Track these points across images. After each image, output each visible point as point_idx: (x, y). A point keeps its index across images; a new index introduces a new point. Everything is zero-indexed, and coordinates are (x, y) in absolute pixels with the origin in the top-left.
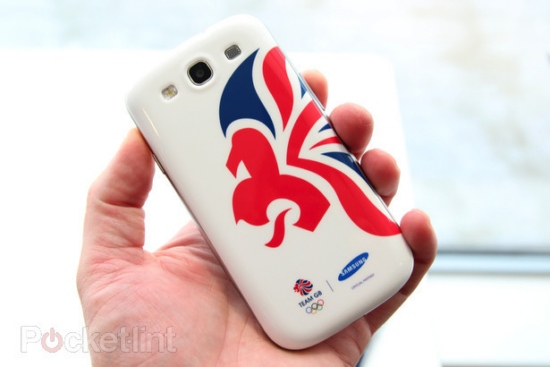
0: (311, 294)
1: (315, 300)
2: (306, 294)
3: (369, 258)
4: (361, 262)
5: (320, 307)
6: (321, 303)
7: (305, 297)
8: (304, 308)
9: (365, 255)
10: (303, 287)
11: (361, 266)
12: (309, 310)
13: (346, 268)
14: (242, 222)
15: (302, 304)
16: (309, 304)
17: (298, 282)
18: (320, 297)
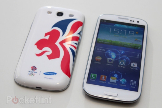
0: (34, 71)
1: (33, 73)
2: (33, 70)
3: (56, 75)
4: (53, 74)
5: (33, 75)
6: (34, 75)
7: (32, 71)
8: (29, 73)
9: (56, 74)
10: (34, 68)
11: (52, 75)
12: (29, 74)
13: (48, 73)
14: (36, 46)
15: (29, 71)
16: (31, 73)
17: (34, 66)
18: (35, 73)
